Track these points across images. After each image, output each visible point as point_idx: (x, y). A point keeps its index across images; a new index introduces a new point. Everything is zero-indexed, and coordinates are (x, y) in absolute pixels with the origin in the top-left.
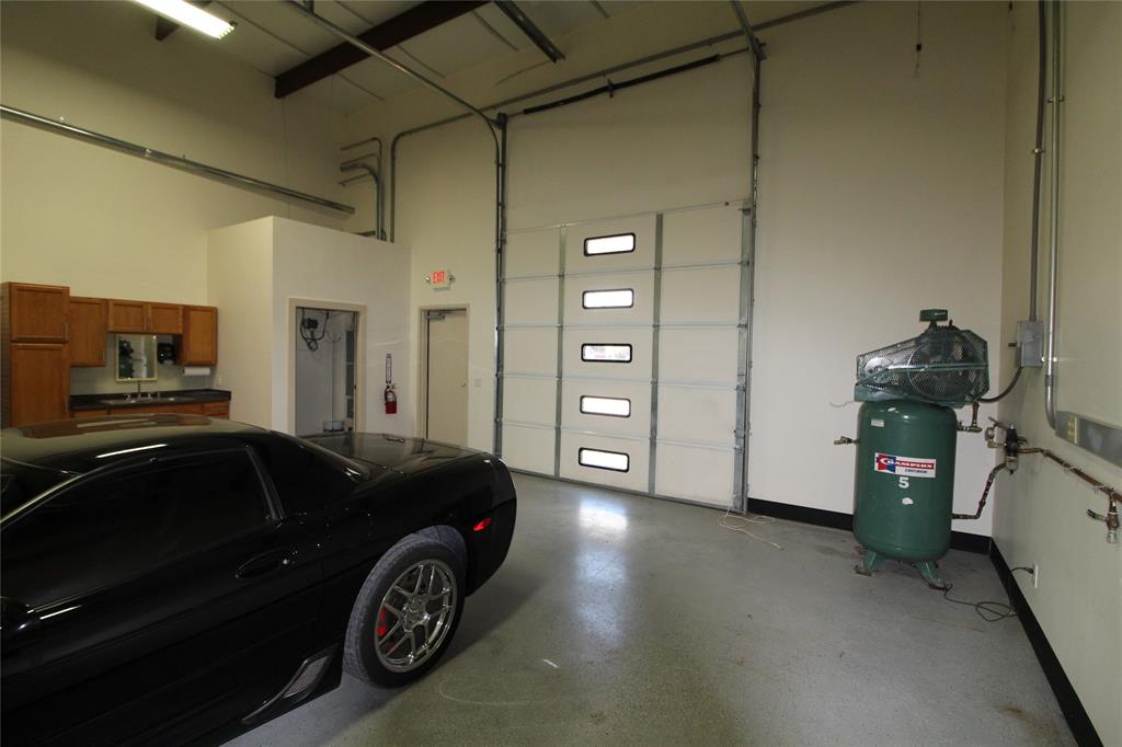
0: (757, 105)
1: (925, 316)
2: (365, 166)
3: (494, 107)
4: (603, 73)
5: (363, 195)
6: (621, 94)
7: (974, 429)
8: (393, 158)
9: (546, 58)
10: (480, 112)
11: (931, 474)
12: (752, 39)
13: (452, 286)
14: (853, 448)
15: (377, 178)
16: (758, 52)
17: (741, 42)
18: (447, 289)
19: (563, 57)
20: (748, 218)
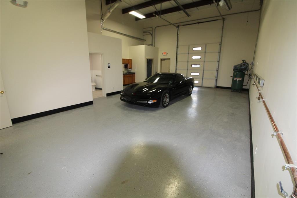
0: (223, 28)
1: (243, 61)
2: (149, 33)
3: (176, 24)
4: (198, 20)
5: (149, 38)
6: (200, 24)
7: (247, 74)
8: (155, 31)
9: (187, 16)
10: (173, 24)
11: (241, 80)
12: (222, 17)
13: (167, 55)
14: (232, 77)
15: (152, 35)
16: (224, 19)
17: (221, 18)
18: (166, 55)
19: (190, 16)
20: (220, 45)
